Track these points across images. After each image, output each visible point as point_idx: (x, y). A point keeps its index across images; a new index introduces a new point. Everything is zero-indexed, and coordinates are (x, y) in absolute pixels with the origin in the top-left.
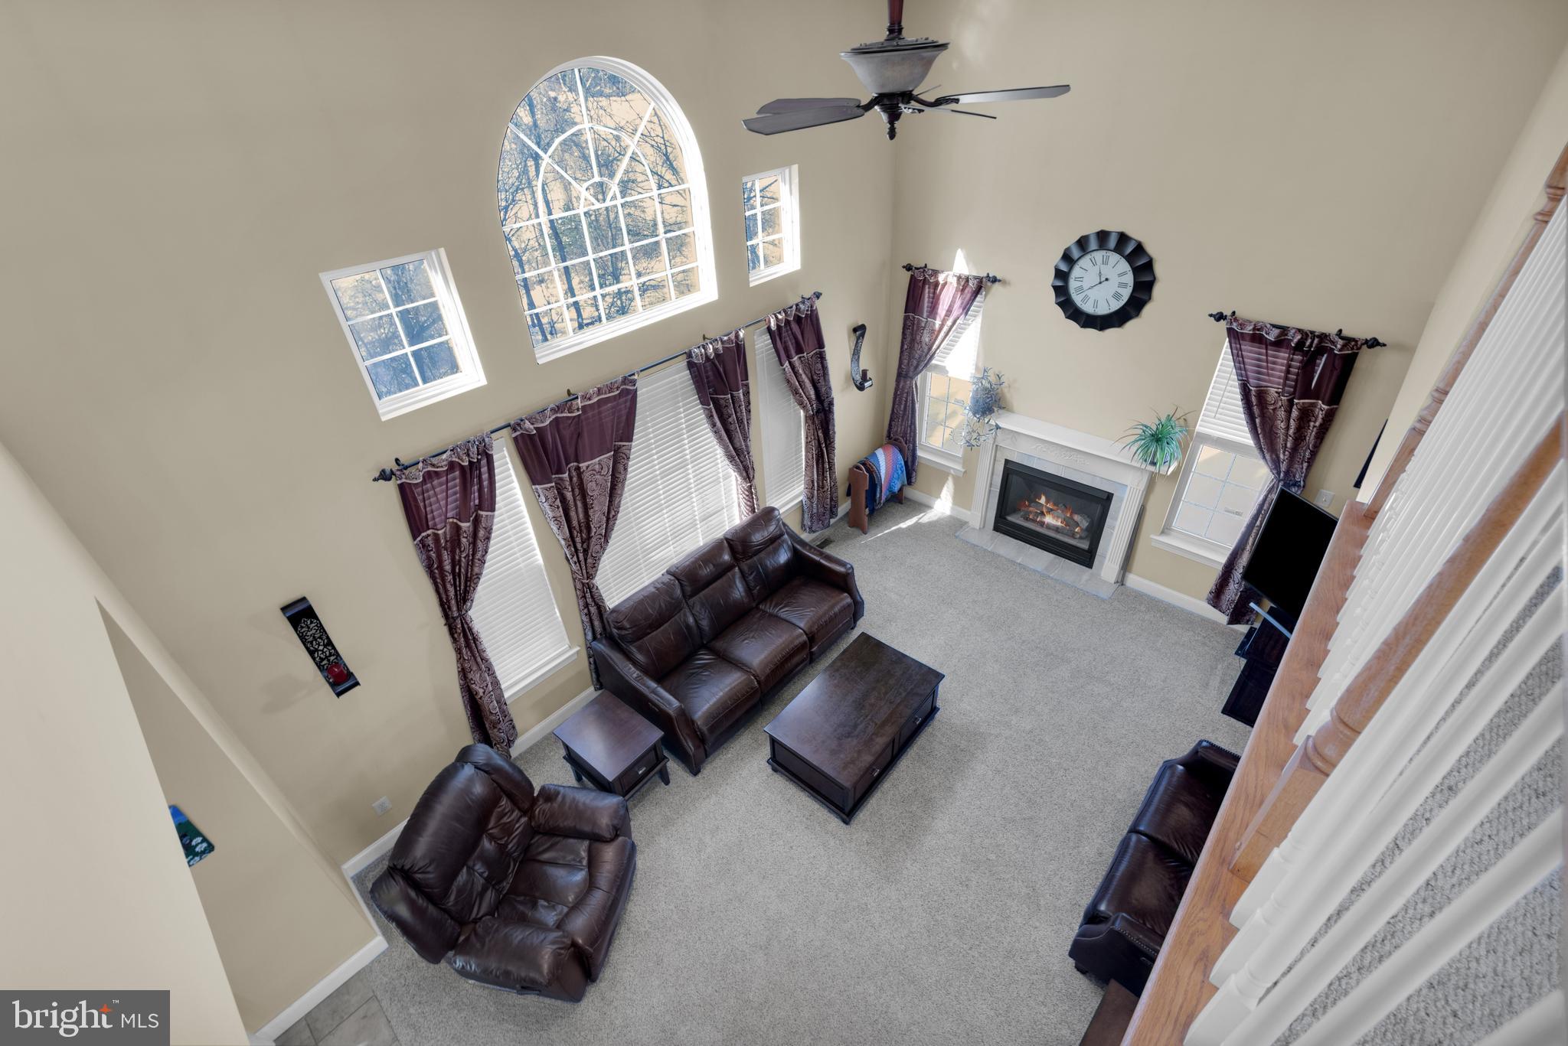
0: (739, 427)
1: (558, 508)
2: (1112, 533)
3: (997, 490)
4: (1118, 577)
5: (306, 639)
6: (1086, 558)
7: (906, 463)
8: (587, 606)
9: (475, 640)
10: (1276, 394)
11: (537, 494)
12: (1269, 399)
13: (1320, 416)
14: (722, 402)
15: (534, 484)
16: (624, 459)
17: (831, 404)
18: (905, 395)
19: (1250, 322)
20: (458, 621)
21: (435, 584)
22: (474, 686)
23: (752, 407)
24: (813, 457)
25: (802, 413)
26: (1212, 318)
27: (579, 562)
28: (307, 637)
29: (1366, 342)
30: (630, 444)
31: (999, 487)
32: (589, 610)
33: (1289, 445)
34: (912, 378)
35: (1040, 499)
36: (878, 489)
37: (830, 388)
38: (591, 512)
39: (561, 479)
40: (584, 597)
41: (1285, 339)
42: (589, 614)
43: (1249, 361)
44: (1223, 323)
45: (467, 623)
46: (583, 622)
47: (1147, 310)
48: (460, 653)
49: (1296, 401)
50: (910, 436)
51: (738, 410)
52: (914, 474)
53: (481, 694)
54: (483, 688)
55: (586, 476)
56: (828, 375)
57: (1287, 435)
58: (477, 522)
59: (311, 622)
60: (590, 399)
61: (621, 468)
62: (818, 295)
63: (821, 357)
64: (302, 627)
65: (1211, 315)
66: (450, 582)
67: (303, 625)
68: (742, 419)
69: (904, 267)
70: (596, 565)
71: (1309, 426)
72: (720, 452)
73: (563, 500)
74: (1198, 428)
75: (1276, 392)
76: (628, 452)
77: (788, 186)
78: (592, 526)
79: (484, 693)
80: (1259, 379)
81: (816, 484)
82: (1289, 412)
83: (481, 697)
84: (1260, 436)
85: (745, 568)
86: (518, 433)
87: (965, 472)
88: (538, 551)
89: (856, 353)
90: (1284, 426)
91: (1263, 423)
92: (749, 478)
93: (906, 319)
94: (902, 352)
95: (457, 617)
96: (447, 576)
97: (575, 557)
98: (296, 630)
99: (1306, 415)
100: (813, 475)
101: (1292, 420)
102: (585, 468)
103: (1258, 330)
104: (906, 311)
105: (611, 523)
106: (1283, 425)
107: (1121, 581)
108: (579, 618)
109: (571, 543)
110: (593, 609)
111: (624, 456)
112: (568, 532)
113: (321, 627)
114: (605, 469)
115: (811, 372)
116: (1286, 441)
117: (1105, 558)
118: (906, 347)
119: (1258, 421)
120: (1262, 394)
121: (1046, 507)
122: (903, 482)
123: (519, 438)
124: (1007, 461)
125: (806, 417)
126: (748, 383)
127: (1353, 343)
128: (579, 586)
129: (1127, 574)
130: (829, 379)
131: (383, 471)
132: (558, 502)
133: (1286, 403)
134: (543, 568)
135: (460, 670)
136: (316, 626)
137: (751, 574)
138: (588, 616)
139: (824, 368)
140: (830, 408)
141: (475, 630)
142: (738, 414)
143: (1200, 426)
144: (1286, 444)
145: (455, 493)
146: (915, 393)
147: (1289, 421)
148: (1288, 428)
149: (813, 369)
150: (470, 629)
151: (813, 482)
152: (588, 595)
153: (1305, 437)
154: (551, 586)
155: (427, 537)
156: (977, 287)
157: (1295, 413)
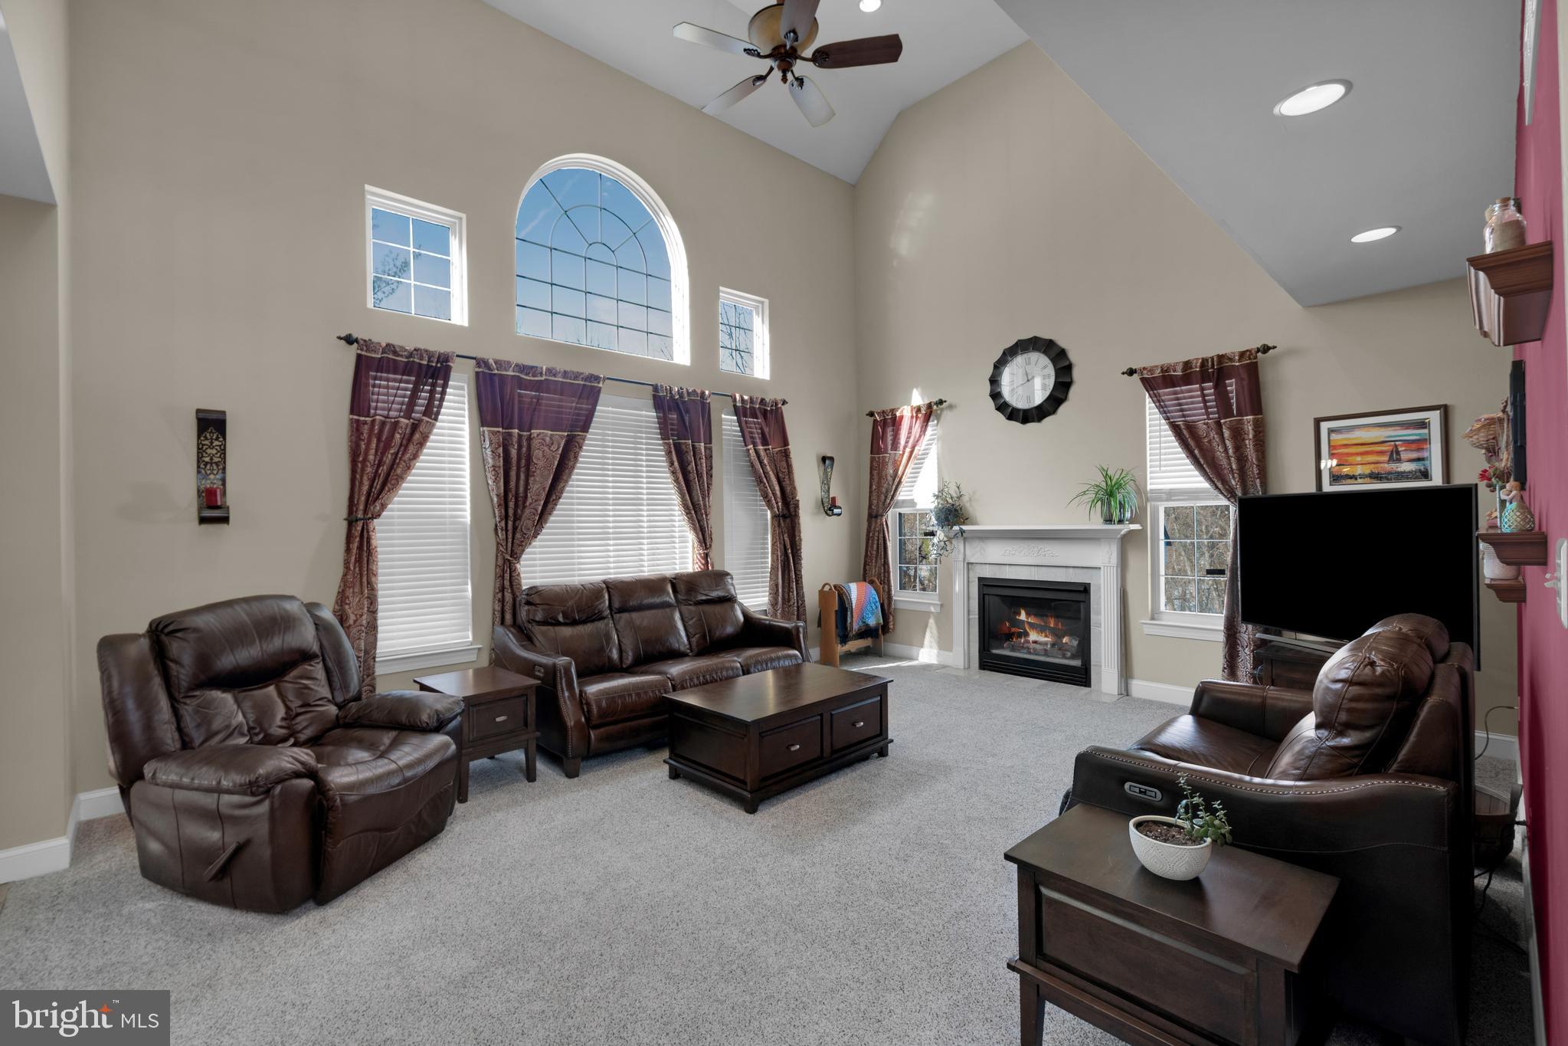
0: (699, 481)
1: (499, 457)
2: (1100, 632)
3: (975, 616)
4: (1120, 687)
5: (203, 457)
6: (1081, 676)
7: (882, 605)
8: (502, 589)
9: (370, 553)
10: (1204, 426)
11: (482, 439)
12: (1201, 433)
13: (1250, 428)
14: (683, 447)
15: (483, 426)
16: (576, 446)
17: (797, 506)
18: (876, 534)
19: (1157, 366)
20: (360, 524)
21: (353, 472)
22: (347, 607)
23: (714, 472)
24: (778, 559)
25: (769, 512)
26: (1126, 375)
27: (507, 531)
28: (204, 455)
29: (1258, 350)
30: (585, 434)
31: (977, 613)
32: (503, 596)
33: (1234, 467)
34: (882, 516)
35: (1019, 614)
36: (849, 613)
37: (795, 488)
38: (531, 480)
39: (510, 435)
40: (503, 577)
41: (1191, 372)
42: (502, 601)
43: (1169, 403)
44: (1135, 375)
45: (368, 532)
46: (494, 610)
47: (1073, 392)
48: (347, 568)
49: (1222, 421)
50: (884, 577)
51: (698, 462)
52: (891, 618)
53: (351, 622)
54: (356, 615)
55: (535, 443)
56: (793, 474)
57: (1228, 458)
58: (415, 427)
59: (217, 439)
60: (555, 375)
61: (572, 455)
62: (784, 402)
63: (786, 454)
64: (206, 439)
65: (1123, 373)
66: (368, 474)
67: (208, 435)
68: (701, 473)
69: (867, 415)
70: (524, 544)
71: (1246, 445)
72: (676, 499)
73: (506, 453)
74: (1149, 487)
75: (1205, 424)
76: (582, 441)
77: (760, 319)
78: (529, 494)
79: (355, 621)
80: (1184, 416)
81: (780, 590)
82: (1221, 435)
83: (350, 626)
84: (1205, 466)
85: (686, 614)
86: (481, 370)
87: (942, 605)
88: (468, 507)
89: (826, 482)
90: (1224, 453)
91: (1204, 456)
92: (706, 545)
93: (872, 460)
94: (871, 492)
95: (361, 519)
96: (367, 466)
97: (503, 522)
98: (199, 437)
99: (1238, 434)
100: (778, 578)
101: (1227, 441)
102: (535, 435)
103: (1166, 371)
104: (872, 452)
105: (550, 506)
106: (1221, 449)
107: (1125, 691)
108: (491, 605)
109: (502, 502)
110: (508, 596)
111: (577, 445)
112: (502, 488)
113: (223, 452)
114: (554, 448)
115: (776, 469)
116: (1230, 464)
117: (1101, 666)
118: (874, 487)
119: (1196, 452)
120: (1191, 427)
121: (1028, 623)
122: (878, 619)
123: (481, 374)
124: (980, 579)
125: (773, 518)
126: (711, 447)
127: (1248, 353)
128: (500, 562)
129: (1130, 681)
130: (793, 478)
131: (350, 335)
132: (501, 450)
133: (1215, 426)
134: (468, 529)
135: (340, 590)
136: (220, 446)
137: (692, 619)
138: (500, 604)
139: (789, 466)
140: (795, 511)
141: (374, 542)
142: (698, 467)
143: (1150, 484)
144: (1231, 468)
145: (404, 396)
146: (886, 529)
147: (1225, 444)
148: (1226, 450)
149: (778, 466)
150: (369, 539)
151: (777, 586)
152: (507, 576)
153: (1246, 456)
154: (471, 553)
155: (364, 424)
156: (929, 413)
157: (1226, 433)
